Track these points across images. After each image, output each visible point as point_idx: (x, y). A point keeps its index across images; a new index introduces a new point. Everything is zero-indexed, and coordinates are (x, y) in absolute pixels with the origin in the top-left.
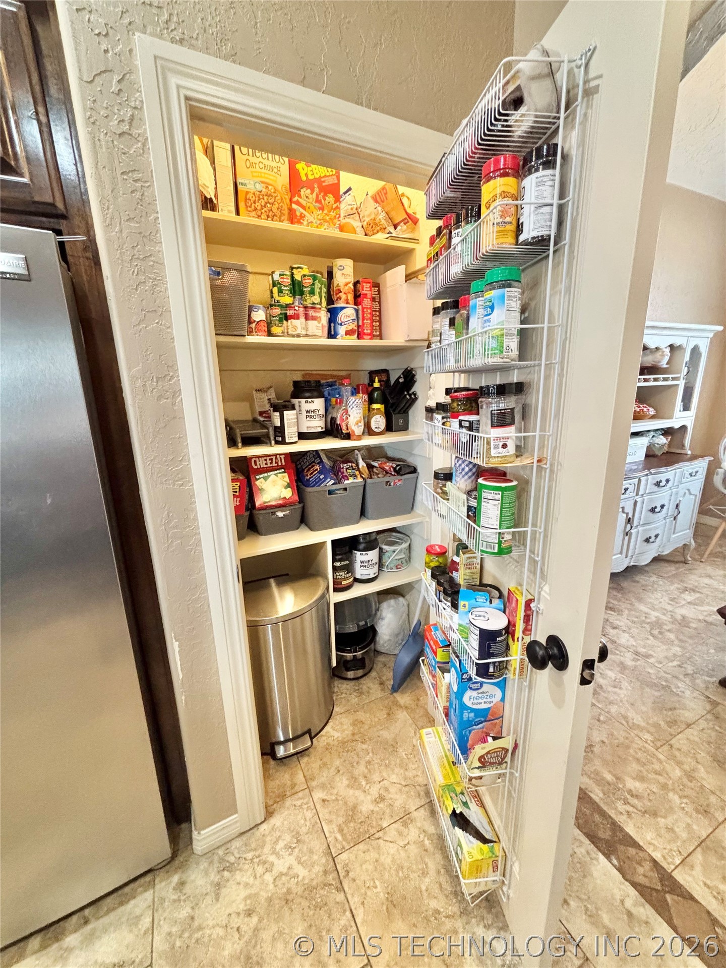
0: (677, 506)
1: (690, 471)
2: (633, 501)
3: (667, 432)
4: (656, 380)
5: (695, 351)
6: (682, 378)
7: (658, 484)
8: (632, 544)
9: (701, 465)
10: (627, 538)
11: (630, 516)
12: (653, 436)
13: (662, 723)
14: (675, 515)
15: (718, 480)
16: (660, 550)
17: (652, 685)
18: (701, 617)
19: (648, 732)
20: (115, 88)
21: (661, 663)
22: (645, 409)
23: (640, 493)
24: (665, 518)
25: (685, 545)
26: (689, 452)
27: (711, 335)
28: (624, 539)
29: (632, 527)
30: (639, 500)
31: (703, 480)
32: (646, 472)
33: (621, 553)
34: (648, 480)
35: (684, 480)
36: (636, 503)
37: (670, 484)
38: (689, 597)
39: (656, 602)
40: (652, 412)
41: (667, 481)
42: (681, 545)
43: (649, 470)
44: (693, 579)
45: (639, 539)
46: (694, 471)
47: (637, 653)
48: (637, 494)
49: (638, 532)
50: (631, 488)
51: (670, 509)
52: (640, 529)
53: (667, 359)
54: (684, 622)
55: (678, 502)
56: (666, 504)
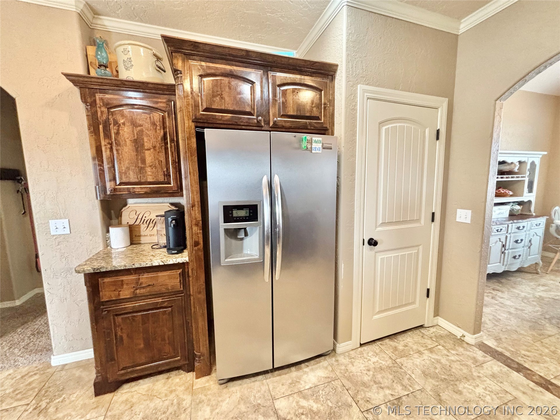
0: (530, 241)
1: (536, 223)
2: (505, 236)
3: (520, 203)
4: (512, 177)
5: (533, 164)
6: (526, 177)
7: (518, 228)
8: (506, 258)
9: (542, 221)
10: (503, 255)
11: (504, 243)
12: (512, 205)
13: (536, 335)
14: (529, 245)
15: (552, 230)
16: (522, 264)
17: (527, 321)
18: (550, 297)
19: (529, 337)
20: (352, 98)
21: (530, 313)
22: (507, 192)
23: (509, 232)
24: (523, 247)
25: (536, 263)
26: (534, 214)
27: (541, 156)
28: (501, 255)
29: (505, 249)
30: (509, 236)
31: (544, 228)
32: (511, 222)
33: (500, 262)
34: (513, 226)
35: (532, 228)
36: (506, 237)
37: (525, 229)
38: (542, 288)
39: (523, 289)
40: (511, 193)
41: (524, 227)
42: (534, 263)
43: (513, 221)
44: (543, 281)
45: (509, 256)
46: (538, 223)
47: (516, 309)
48: (507, 233)
49: (509, 253)
50: (504, 229)
51: (526, 242)
52: (510, 251)
53: (517, 167)
54: (541, 298)
55: (530, 239)
56: (524, 239)
